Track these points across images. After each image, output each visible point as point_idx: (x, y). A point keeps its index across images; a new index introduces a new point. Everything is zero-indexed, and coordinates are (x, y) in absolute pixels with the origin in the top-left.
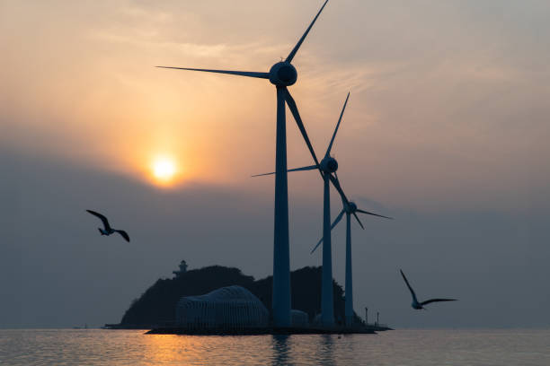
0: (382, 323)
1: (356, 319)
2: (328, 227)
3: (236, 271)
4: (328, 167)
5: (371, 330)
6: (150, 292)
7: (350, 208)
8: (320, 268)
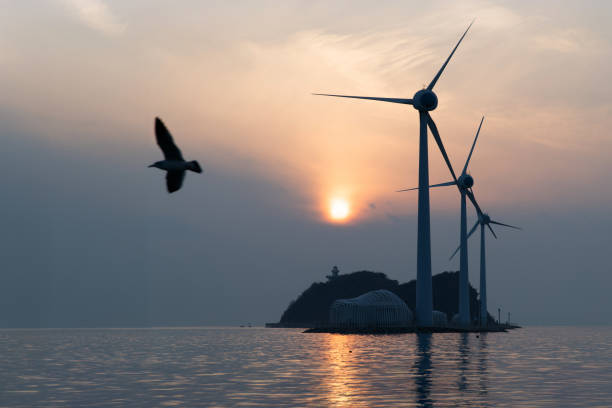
0: (512, 322)
1: (490, 319)
2: (464, 237)
3: (382, 276)
4: (465, 183)
5: (503, 328)
6: (306, 295)
7: (484, 220)
8: (458, 272)
